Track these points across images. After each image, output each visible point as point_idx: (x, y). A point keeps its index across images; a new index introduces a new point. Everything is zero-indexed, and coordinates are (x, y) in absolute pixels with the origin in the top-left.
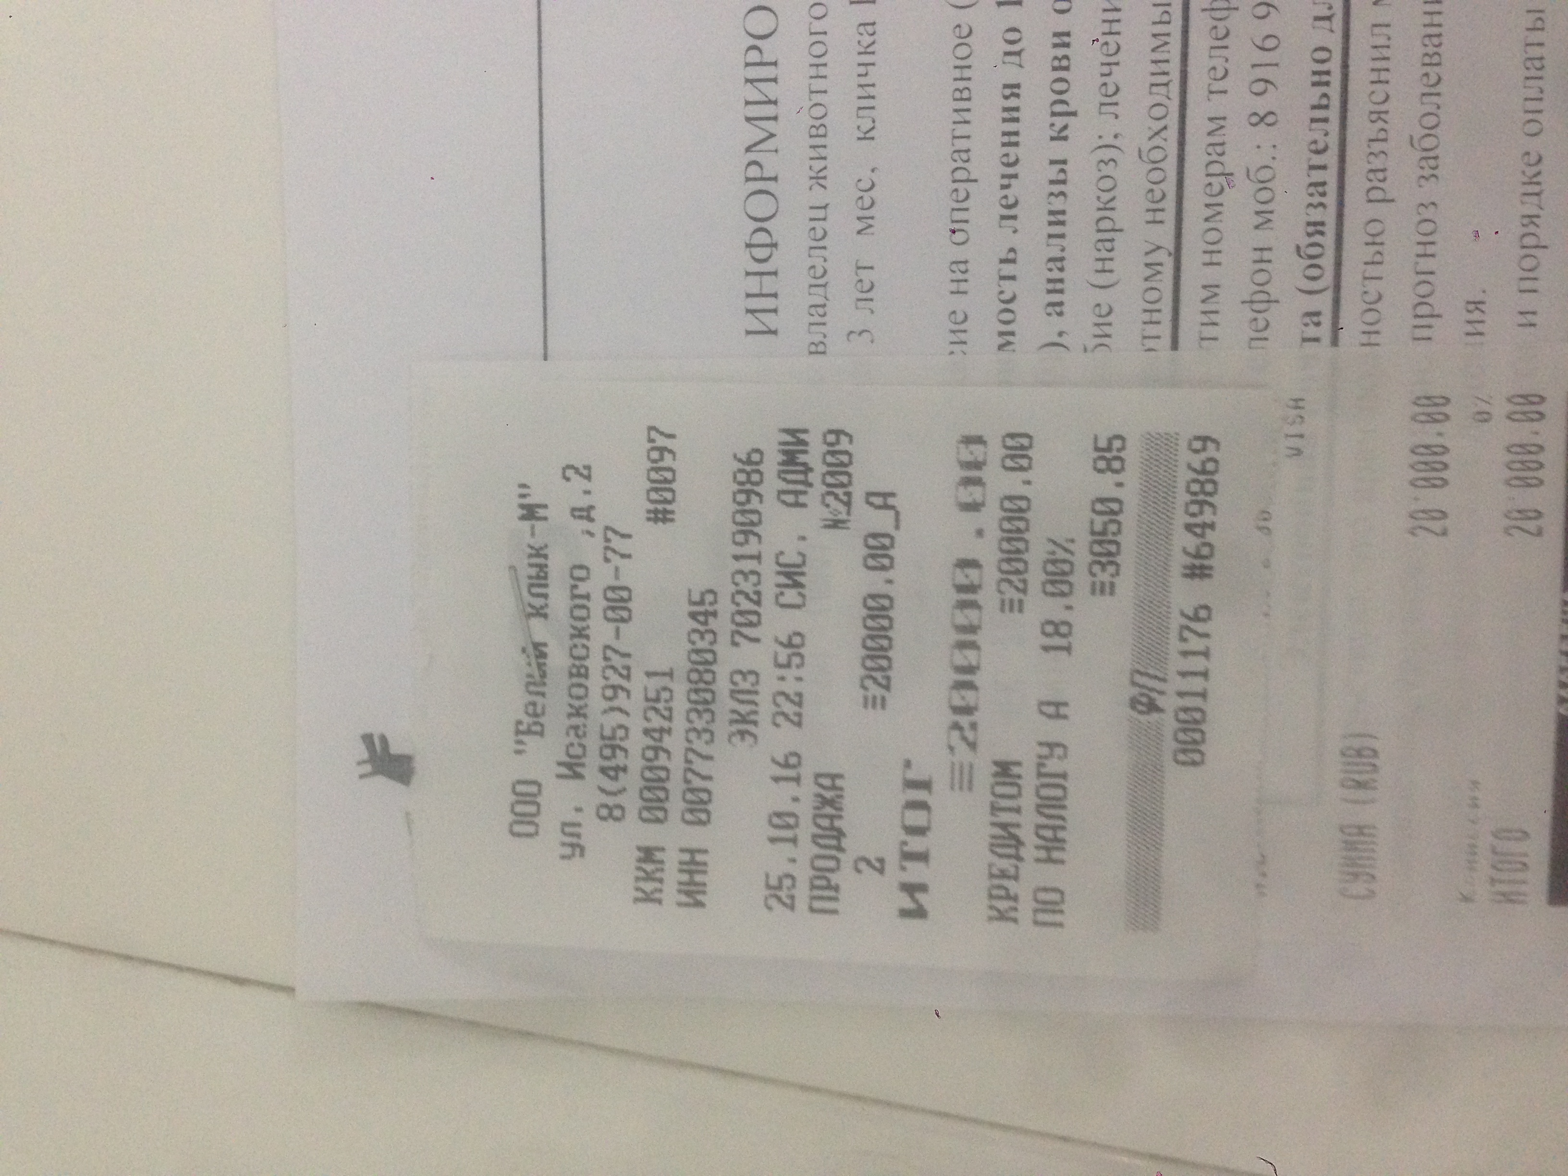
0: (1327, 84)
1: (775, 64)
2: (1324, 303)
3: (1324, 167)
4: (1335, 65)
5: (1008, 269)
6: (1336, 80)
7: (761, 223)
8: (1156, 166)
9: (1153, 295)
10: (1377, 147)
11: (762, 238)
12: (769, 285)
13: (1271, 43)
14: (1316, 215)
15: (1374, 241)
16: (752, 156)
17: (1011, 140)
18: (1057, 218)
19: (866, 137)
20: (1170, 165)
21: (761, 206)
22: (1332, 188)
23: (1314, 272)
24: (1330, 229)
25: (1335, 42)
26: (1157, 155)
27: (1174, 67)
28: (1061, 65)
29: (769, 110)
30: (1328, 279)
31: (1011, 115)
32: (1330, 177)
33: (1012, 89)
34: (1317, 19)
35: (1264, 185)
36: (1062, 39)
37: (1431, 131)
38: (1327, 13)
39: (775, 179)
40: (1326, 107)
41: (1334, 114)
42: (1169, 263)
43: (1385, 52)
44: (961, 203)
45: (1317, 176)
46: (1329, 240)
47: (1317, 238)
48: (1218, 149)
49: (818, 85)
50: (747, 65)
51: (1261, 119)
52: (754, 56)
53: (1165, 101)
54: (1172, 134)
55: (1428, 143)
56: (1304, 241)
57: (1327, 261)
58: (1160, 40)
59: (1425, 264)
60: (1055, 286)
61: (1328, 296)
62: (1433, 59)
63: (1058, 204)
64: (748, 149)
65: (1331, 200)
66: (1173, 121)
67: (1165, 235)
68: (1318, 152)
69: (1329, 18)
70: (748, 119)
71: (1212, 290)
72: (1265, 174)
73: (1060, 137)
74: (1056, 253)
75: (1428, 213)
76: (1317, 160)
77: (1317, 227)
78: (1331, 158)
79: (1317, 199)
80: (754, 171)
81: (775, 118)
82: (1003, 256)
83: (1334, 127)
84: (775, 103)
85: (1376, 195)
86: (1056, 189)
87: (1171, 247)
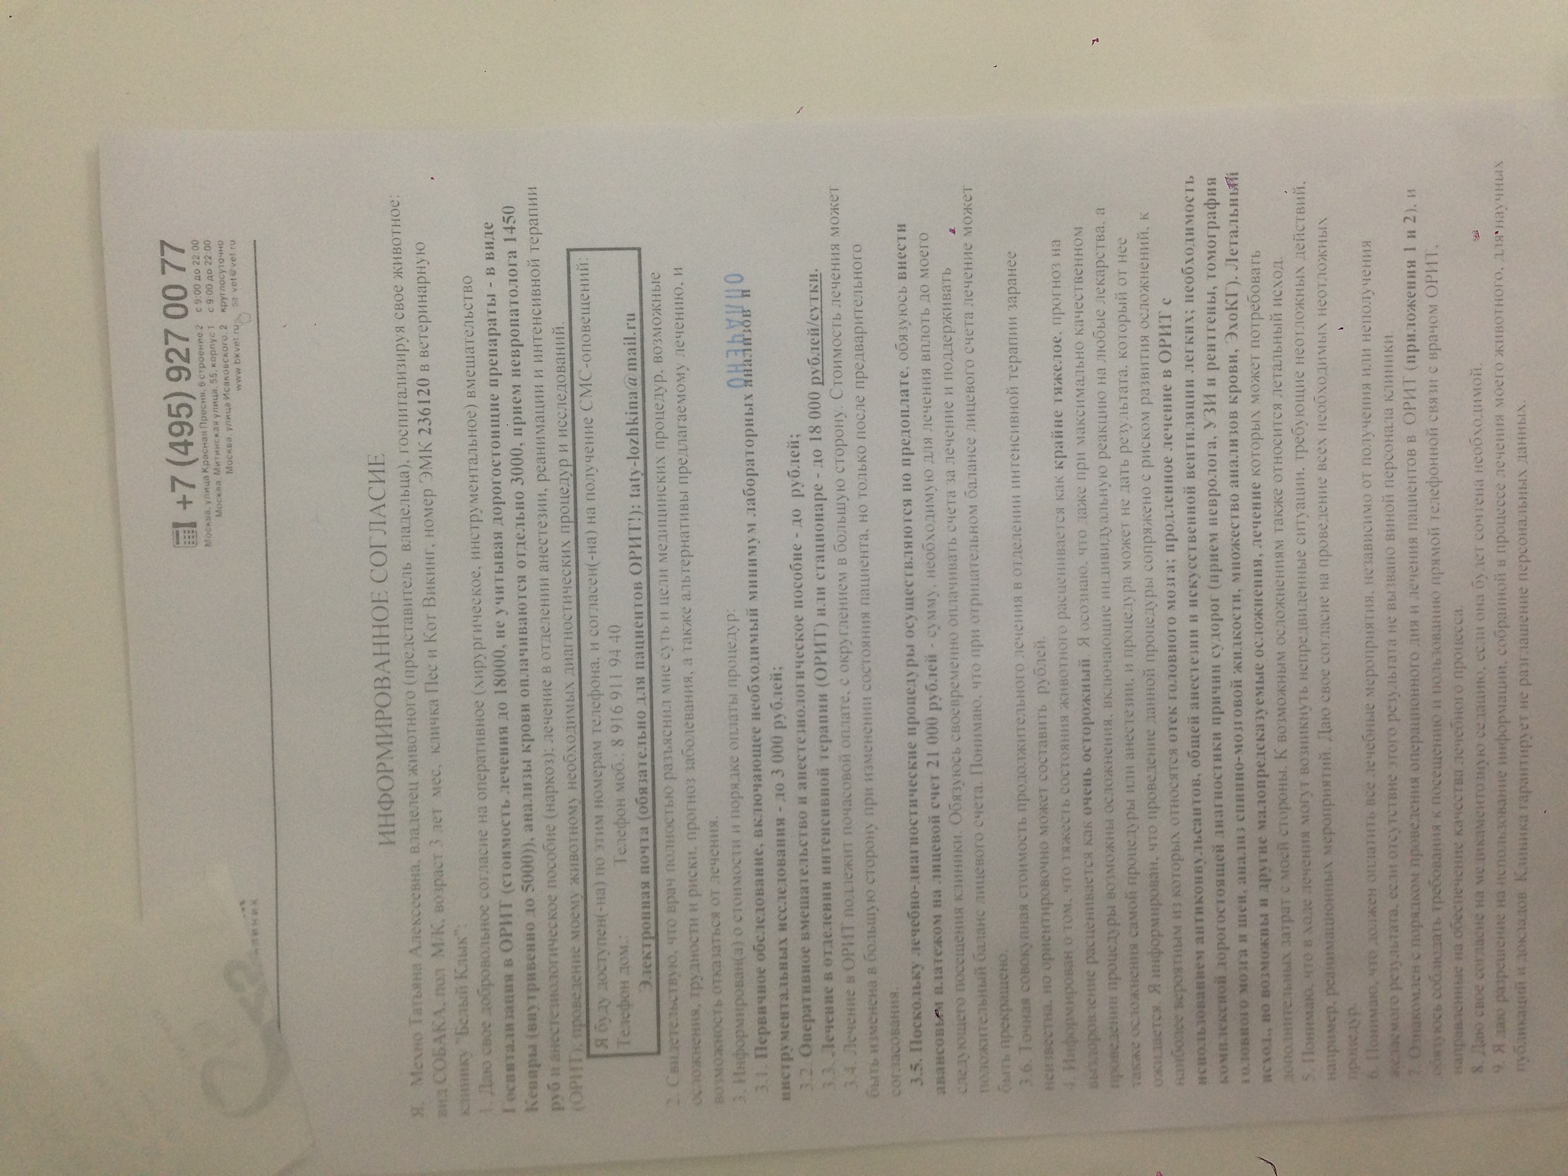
0: (644, 727)
1: (390, 718)
2: (649, 823)
3: (645, 764)
4: (647, 719)
5: (506, 811)
6: (648, 725)
7: (385, 792)
8: (571, 763)
9: (573, 821)
10: (668, 755)
11: (385, 798)
12: (390, 821)
13: (619, 710)
14: (643, 785)
15: (669, 796)
16: (379, 761)
17: (504, 752)
18: (528, 786)
19: (436, 751)
20: (578, 763)
21: (385, 784)
22: (649, 773)
23: (645, 810)
24: (650, 790)
25: (647, 710)
26: (571, 758)
27: (577, 720)
28: (526, 719)
29: (388, 740)
30: (650, 813)
31: (504, 741)
32: (648, 768)
33: (504, 730)
34: (638, 699)
35: (619, 772)
36: (525, 708)
37: (690, 747)
38: (642, 696)
39: (392, 771)
40: (645, 737)
41: (648, 740)
42: (580, 806)
43: (669, 714)
44: (482, 780)
45: (642, 768)
46: (649, 796)
47: (644, 795)
48: (598, 755)
49: (412, 728)
50: (377, 719)
51: (617, 743)
52: (379, 715)
53: (573, 734)
54: (578, 748)
55: (690, 753)
56: (638, 796)
57: (649, 805)
58: (570, 709)
59: (691, 806)
60: (528, 817)
61: (651, 820)
62: (689, 717)
63: (527, 780)
64: (378, 758)
65: (649, 777)
66: (578, 743)
67: (577, 793)
68: (642, 757)
69: (644, 699)
70: (378, 744)
71: (600, 819)
72: (619, 767)
73: (527, 750)
74: (528, 802)
75: (691, 784)
76: (642, 761)
77: (643, 790)
78: (648, 760)
79: (643, 778)
80: (381, 768)
81: (391, 743)
82: (503, 804)
83: (648, 746)
84: (391, 736)
85: (668, 776)
86: (526, 773)
87: (580, 798)
